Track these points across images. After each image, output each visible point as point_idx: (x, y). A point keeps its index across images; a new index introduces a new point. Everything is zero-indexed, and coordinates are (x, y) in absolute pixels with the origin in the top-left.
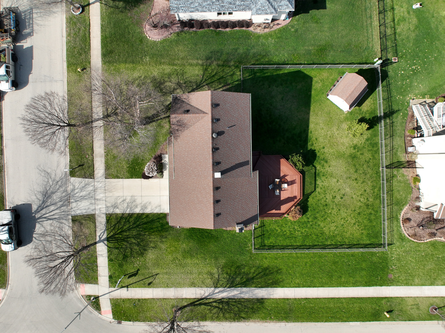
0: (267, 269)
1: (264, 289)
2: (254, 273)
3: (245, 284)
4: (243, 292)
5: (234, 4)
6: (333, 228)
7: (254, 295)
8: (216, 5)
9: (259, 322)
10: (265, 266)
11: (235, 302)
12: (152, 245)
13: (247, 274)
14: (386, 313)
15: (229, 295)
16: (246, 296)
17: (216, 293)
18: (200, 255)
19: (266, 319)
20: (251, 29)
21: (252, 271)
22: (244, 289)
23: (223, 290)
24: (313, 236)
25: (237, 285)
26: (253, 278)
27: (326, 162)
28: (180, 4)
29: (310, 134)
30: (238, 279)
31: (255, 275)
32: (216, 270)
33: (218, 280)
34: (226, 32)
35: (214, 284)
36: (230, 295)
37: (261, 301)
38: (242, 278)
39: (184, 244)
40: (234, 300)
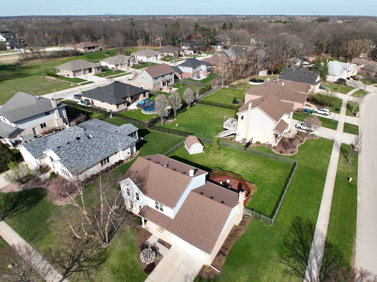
0: (294, 225)
1: (315, 237)
2: (296, 236)
3: (307, 249)
4: (315, 255)
5: (108, 152)
6: (273, 179)
7: (320, 247)
8: (98, 157)
9: (354, 260)
10: (290, 224)
11: (326, 268)
13: (296, 241)
14: (350, 181)
15: (317, 270)
16: (321, 254)
18: (259, 269)
19: (351, 251)
20: (124, 162)
21: (293, 236)
22: (312, 252)
23: (309, 271)
24: (274, 189)
25: (305, 255)
26: (301, 239)
27: (226, 166)
28: (76, 168)
29: (204, 166)
30: (299, 251)
31: (298, 236)
32: (282, 264)
33: (295, 269)
34: (113, 171)
35: (298, 276)
36: (316, 268)
37: (328, 245)
38: (298, 247)
39: (241, 278)
40: (324, 268)
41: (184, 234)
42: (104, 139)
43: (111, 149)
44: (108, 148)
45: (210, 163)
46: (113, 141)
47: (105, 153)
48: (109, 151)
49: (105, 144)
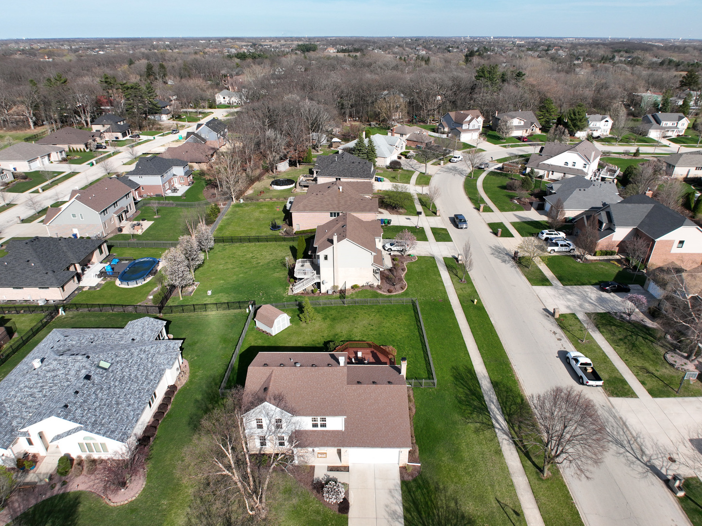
0: (455, 378)
1: (480, 382)
2: (463, 388)
3: (480, 397)
4: (490, 400)
5: (151, 380)
6: (402, 331)
7: (490, 390)
8: (143, 396)
9: (521, 387)
10: (452, 379)
11: (505, 408)
12: (452, 505)
13: (467, 394)
14: (475, 303)
15: (499, 414)
16: (494, 398)
17: (501, 426)
18: (454, 440)
19: (515, 380)
20: (179, 388)
21: (461, 390)
22: (486, 398)
23: (495, 419)
24: (411, 343)
25: (482, 404)
26: (470, 390)
27: (337, 335)
28: (121, 429)
30: (475, 403)
31: (465, 388)
32: (469, 424)
33: (483, 423)
34: (172, 409)
35: (489, 428)
36: (498, 412)
37: (495, 385)
38: (472, 399)
39: (443, 459)
40: (504, 408)
41: (368, 442)
42: (130, 361)
43: (152, 373)
44: (147, 373)
45: (314, 338)
46: (147, 359)
47: (149, 383)
48: (152, 377)
49: (138, 370)
